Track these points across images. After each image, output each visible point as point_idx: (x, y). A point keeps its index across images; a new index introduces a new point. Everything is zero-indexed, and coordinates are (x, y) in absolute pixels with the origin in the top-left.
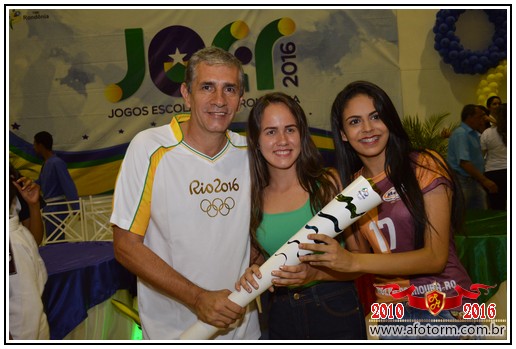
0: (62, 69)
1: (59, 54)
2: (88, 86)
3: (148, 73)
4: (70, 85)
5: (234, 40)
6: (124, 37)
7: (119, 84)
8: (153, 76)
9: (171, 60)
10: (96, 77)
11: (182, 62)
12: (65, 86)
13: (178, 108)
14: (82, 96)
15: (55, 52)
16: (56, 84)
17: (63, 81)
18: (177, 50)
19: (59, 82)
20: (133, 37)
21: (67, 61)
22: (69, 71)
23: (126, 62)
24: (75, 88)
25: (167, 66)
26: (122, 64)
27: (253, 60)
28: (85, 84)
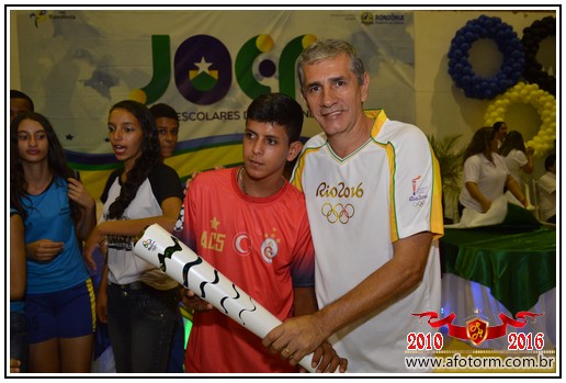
0: (87, 70)
1: (84, 55)
2: (112, 89)
3: (173, 80)
4: (93, 87)
5: (259, 52)
6: (150, 43)
7: (144, 89)
8: (178, 83)
9: (197, 69)
10: (121, 82)
11: (207, 72)
12: (89, 88)
13: (201, 116)
14: (107, 99)
15: (80, 54)
16: (80, 86)
17: (87, 83)
18: (203, 59)
19: (82, 84)
20: (160, 43)
21: (91, 63)
22: (94, 73)
23: (151, 68)
24: (99, 91)
25: (192, 74)
26: (147, 69)
27: (277, 73)
28: (109, 87)
